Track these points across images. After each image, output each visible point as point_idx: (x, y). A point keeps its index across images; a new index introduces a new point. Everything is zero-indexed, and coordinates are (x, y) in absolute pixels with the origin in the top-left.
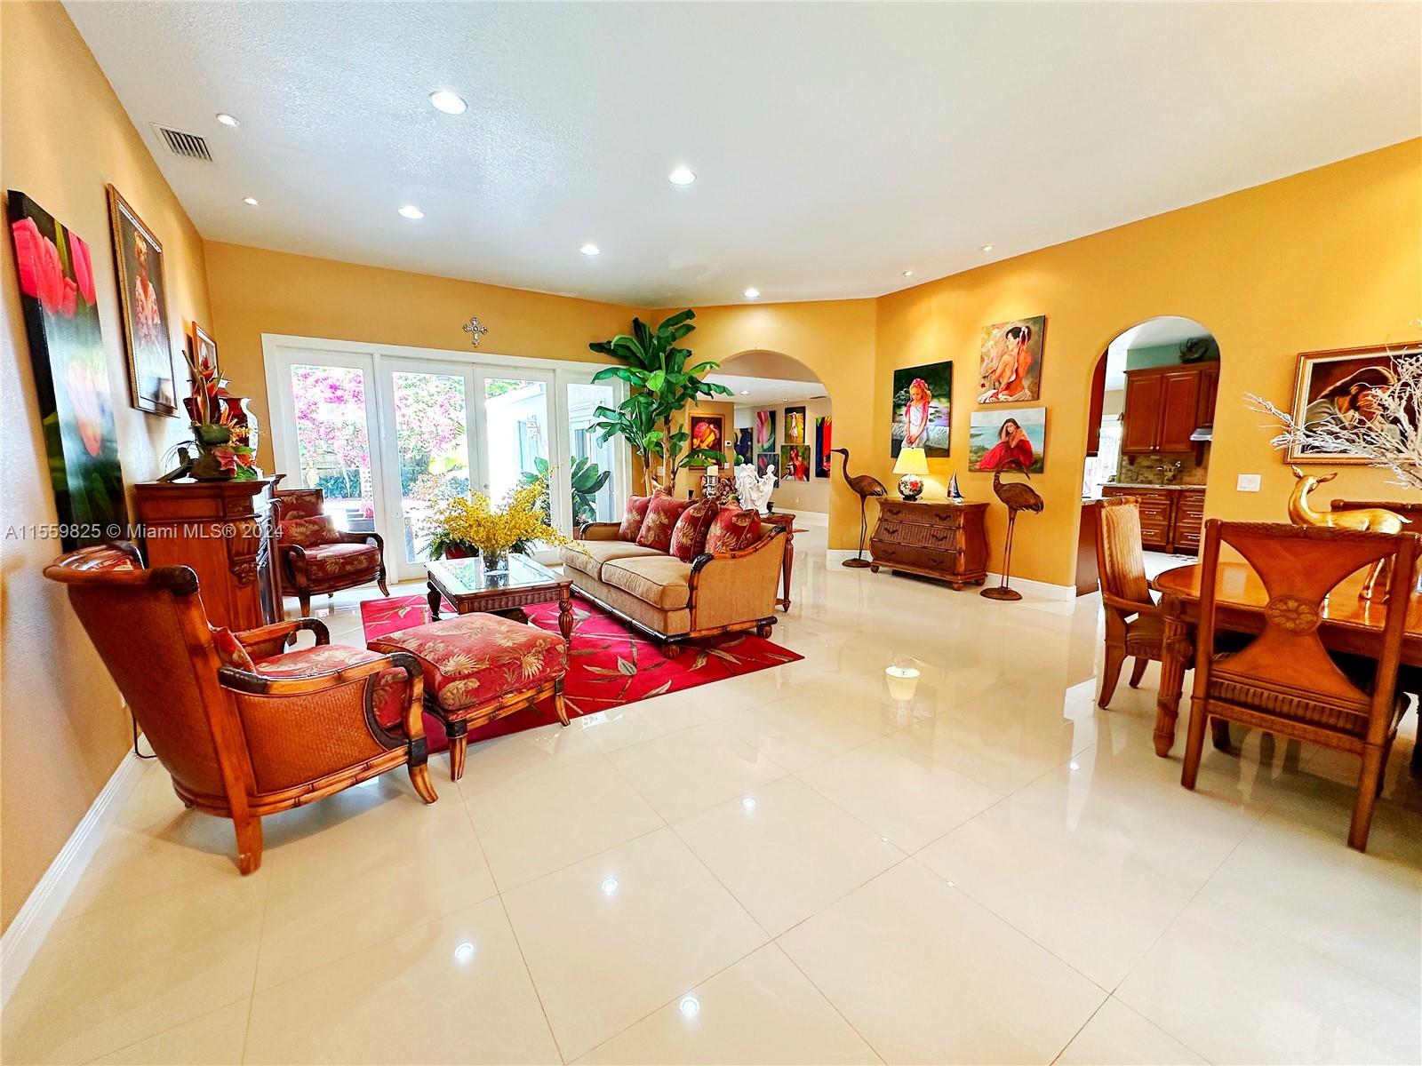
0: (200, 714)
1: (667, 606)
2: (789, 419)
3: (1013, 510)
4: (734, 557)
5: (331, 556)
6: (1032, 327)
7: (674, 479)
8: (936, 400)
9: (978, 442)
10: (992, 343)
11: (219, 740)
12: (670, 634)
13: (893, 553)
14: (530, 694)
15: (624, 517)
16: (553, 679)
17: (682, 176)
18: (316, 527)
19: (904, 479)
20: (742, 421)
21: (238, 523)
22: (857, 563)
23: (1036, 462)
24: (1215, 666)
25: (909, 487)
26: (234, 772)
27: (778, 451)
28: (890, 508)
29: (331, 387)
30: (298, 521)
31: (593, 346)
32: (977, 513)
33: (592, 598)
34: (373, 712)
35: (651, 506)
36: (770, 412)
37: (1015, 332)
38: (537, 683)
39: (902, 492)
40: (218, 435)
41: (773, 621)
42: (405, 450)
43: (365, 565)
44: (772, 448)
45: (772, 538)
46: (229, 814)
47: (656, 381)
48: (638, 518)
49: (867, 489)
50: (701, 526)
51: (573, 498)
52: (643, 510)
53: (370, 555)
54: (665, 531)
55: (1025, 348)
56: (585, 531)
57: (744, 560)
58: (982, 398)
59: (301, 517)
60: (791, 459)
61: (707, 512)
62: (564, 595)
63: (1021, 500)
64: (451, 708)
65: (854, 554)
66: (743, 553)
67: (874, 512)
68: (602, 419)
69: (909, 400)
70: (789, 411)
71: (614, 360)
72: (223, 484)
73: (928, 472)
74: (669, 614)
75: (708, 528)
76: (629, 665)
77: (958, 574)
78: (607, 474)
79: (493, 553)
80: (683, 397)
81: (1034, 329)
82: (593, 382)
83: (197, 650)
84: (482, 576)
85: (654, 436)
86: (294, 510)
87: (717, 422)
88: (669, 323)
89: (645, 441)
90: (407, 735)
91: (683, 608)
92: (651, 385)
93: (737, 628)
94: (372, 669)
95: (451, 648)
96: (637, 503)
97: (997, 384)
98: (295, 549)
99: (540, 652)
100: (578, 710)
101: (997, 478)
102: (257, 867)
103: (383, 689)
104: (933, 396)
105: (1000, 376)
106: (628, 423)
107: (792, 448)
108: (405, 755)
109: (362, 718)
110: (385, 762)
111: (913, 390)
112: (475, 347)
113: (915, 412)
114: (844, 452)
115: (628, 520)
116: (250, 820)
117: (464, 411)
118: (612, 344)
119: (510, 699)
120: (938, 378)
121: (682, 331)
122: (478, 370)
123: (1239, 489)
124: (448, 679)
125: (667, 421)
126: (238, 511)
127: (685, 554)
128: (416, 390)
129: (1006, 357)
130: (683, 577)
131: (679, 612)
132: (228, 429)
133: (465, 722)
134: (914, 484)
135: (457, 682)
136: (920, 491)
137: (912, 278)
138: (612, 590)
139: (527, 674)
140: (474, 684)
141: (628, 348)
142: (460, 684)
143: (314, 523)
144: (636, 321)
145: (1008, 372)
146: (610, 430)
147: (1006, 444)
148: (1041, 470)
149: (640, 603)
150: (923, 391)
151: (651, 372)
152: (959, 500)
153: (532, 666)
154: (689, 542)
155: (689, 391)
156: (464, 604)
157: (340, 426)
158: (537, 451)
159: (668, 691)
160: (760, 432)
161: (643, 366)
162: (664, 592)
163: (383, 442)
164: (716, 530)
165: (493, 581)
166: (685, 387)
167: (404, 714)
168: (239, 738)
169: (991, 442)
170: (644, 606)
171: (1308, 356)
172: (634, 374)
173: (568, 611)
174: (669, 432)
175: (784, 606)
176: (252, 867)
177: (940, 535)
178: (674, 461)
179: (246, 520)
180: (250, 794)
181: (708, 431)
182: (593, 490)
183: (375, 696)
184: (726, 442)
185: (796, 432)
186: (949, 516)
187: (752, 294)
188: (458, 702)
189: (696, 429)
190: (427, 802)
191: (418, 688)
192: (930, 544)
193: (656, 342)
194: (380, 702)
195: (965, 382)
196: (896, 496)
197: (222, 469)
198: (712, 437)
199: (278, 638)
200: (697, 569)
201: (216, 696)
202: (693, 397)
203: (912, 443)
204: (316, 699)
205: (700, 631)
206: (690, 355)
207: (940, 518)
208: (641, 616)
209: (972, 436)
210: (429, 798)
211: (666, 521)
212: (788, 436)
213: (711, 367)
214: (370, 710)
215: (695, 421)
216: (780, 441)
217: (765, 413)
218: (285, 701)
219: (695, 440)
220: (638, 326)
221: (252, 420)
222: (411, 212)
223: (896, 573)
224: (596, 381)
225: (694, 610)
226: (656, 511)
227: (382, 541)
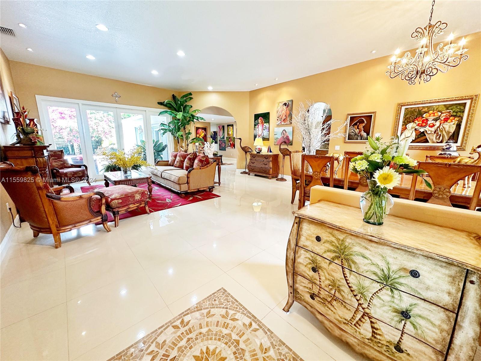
0: (41, 205)
1: (180, 183)
2: (228, 128)
3: (284, 156)
4: (200, 169)
5: (69, 172)
6: (289, 103)
7: (188, 147)
8: (265, 124)
9: (276, 136)
10: (280, 107)
11: (47, 212)
12: (181, 191)
13: (254, 169)
14: (137, 205)
15: (170, 159)
16: (145, 201)
17: (181, 54)
18: (62, 163)
19: (257, 147)
20: (213, 129)
21: (39, 158)
22: (245, 173)
23: (290, 142)
24: (306, 189)
25: (258, 149)
26: (52, 222)
27: (225, 139)
28: (253, 156)
29: (60, 113)
30: (55, 160)
31: (159, 103)
32: (276, 157)
33: (160, 183)
34: (91, 207)
35: (178, 155)
36: (223, 126)
37: (285, 104)
38: (139, 202)
39: (256, 151)
40: (30, 131)
41: (213, 187)
42: (92, 137)
43: (81, 175)
44: (224, 138)
45: (212, 163)
46: (51, 233)
47: (180, 115)
48: (174, 159)
49: (247, 150)
50: (192, 160)
51: (154, 154)
52: (175, 156)
53: (83, 172)
54: (182, 162)
55: (288, 109)
56: (157, 163)
57: (204, 170)
58: (277, 124)
59: (56, 159)
60: (229, 141)
61: (194, 156)
62: (149, 182)
63: (286, 153)
64: (114, 207)
65: (244, 170)
66: (203, 168)
67: (249, 157)
68: (163, 127)
69: (258, 123)
70: (228, 126)
71: (167, 108)
72: (33, 146)
73: (263, 145)
74: (181, 185)
75: (194, 161)
76: (169, 200)
77: (270, 175)
78: (166, 146)
79: (126, 169)
80: (189, 121)
81: (290, 103)
82: (159, 115)
83: (39, 188)
84: (122, 176)
85: (180, 133)
86: (53, 157)
87: (205, 129)
88: (184, 97)
89: (177, 135)
90: (101, 214)
91: (186, 183)
92: (178, 117)
93: (202, 189)
94: (90, 195)
95: (113, 193)
96: (174, 154)
97: (281, 120)
98: (56, 169)
99: (140, 193)
100: (153, 211)
101: (280, 147)
102: (60, 246)
103: (93, 201)
104: (265, 123)
105: (282, 117)
106: (172, 129)
107: (229, 138)
108: (101, 219)
109: (88, 208)
110: (95, 220)
111: (259, 121)
112: (116, 102)
113: (260, 126)
114: (240, 139)
115: (171, 160)
116: (58, 234)
117: (114, 123)
118: (165, 103)
119: (131, 206)
120: (266, 117)
121: (188, 99)
122: (118, 110)
123: (335, 149)
124: (112, 200)
125: (184, 128)
126: (39, 155)
127: (187, 168)
128: (95, 115)
129: (283, 112)
130: (185, 175)
131: (184, 185)
132: (33, 129)
133: (118, 211)
134: (259, 149)
135: (115, 200)
136: (261, 151)
137: (257, 86)
138: (165, 180)
139: (136, 199)
140: (120, 201)
141: (171, 104)
142: (116, 201)
143: (61, 161)
144: (173, 95)
145: (284, 116)
146: (165, 131)
147: (283, 137)
148: (292, 145)
149: (173, 183)
150: (262, 121)
151: (178, 112)
152: (272, 153)
153: (138, 197)
154: (189, 165)
155: (191, 119)
156: (116, 183)
157: (65, 128)
158: (142, 138)
159: (180, 206)
160: (219, 132)
161: (176, 111)
162: (179, 179)
163: (85, 134)
164: (196, 161)
165: (126, 177)
166: (190, 118)
167: (100, 208)
168: (53, 212)
169: (279, 136)
170: (174, 183)
171: (349, 115)
172: (172, 113)
173: (151, 185)
174: (185, 132)
175: (219, 184)
176: (59, 246)
177: (266, 163)
178: (188, 141)
179: (42, 157)
180: (57, 227)
181: (202, 132)
182: (161, 151)
183: (91, 203)
184: (208, 136)
185: (231, 133)
186: (268, 158)
187: (210, 88)
188: (116, 206)
189: (198, 131)
190: (108, 232)
191: (104, 201)
192: (263, 166)
193: (179, 103)
194: (93, 205)
195: (273, 118)
196: (255, 153)
197: (33, 141)
198: (203, 134)
199: (58, 191)
200: (189, 172)
201: (46, 201)
202: (193, 121)
203: (259, 136)
204: (74, 202)
205: (191, 190)
206: (192, 107)
207: (266, 158)
208: (174, 186)
209: (275, 134)
210: (108, 231)
211: (182, 159)
212: (228, 134)
213: (198, 111)
214: (90, 206)
215: (197, 129)
216: (226, 136)
217: (221, 126)
218: (66, 202)
219: (197, 135)
220: (174, 97)
221: (38, 126)
222: (90, 57)
223: (256, 175)
224: (160, 115)
225: (189, 184)
226: (180, 156)
227: (87, 167)
